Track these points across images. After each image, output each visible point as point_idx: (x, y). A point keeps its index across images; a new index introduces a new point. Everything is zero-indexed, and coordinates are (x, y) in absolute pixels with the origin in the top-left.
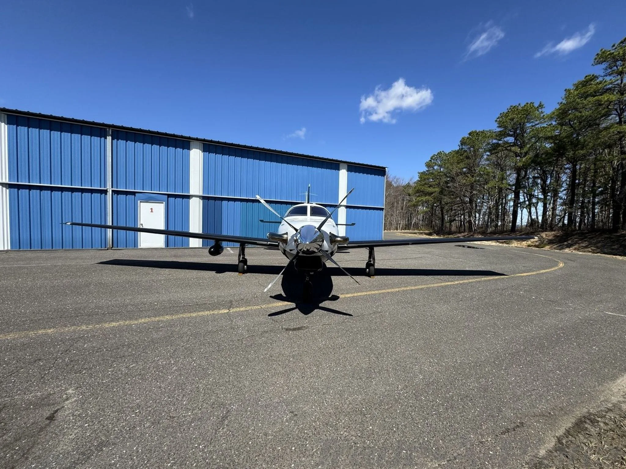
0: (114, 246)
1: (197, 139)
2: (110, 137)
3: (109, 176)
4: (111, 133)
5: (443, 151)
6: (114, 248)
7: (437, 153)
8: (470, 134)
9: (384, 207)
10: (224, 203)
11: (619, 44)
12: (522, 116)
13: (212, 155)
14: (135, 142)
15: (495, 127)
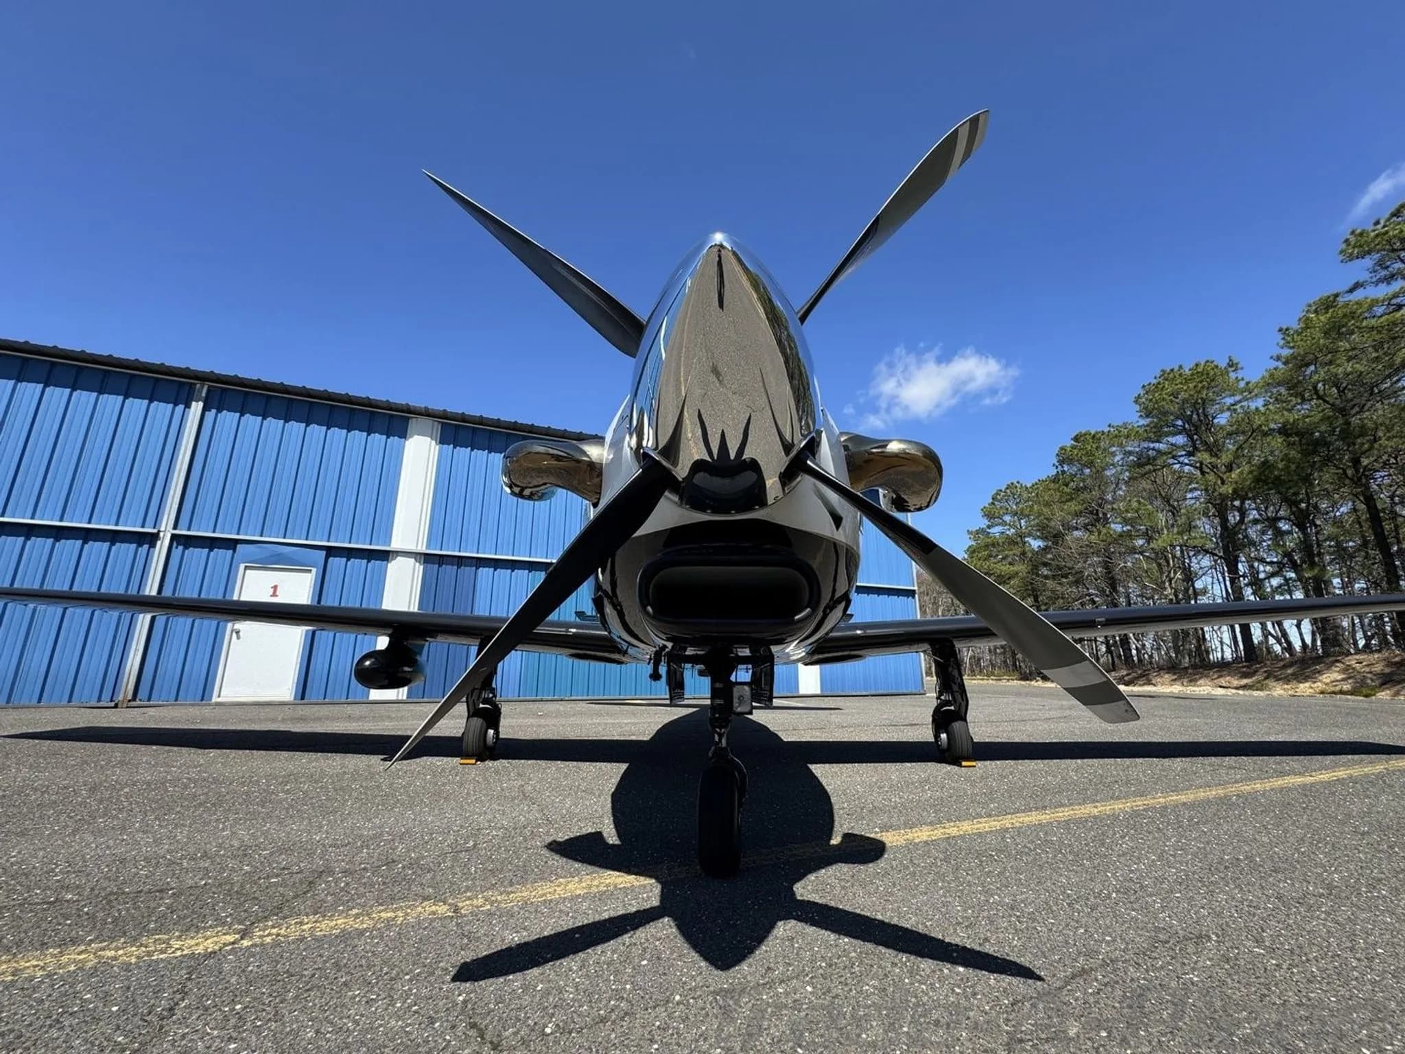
0: (139, 696)
1: (427, 413)
2: (201, 404)
3: (173, 497)
4: (204, 394)
5: (1018, 482)
6: (138, 703)
7: (1005, 487)
8: (1076, 439)
9: (916, 588)
10: (485, 572)
11: (1389, 220)
12: (1200, 385)
13: (463, 452)
14: (264, 418)
15: (1133, 417)
